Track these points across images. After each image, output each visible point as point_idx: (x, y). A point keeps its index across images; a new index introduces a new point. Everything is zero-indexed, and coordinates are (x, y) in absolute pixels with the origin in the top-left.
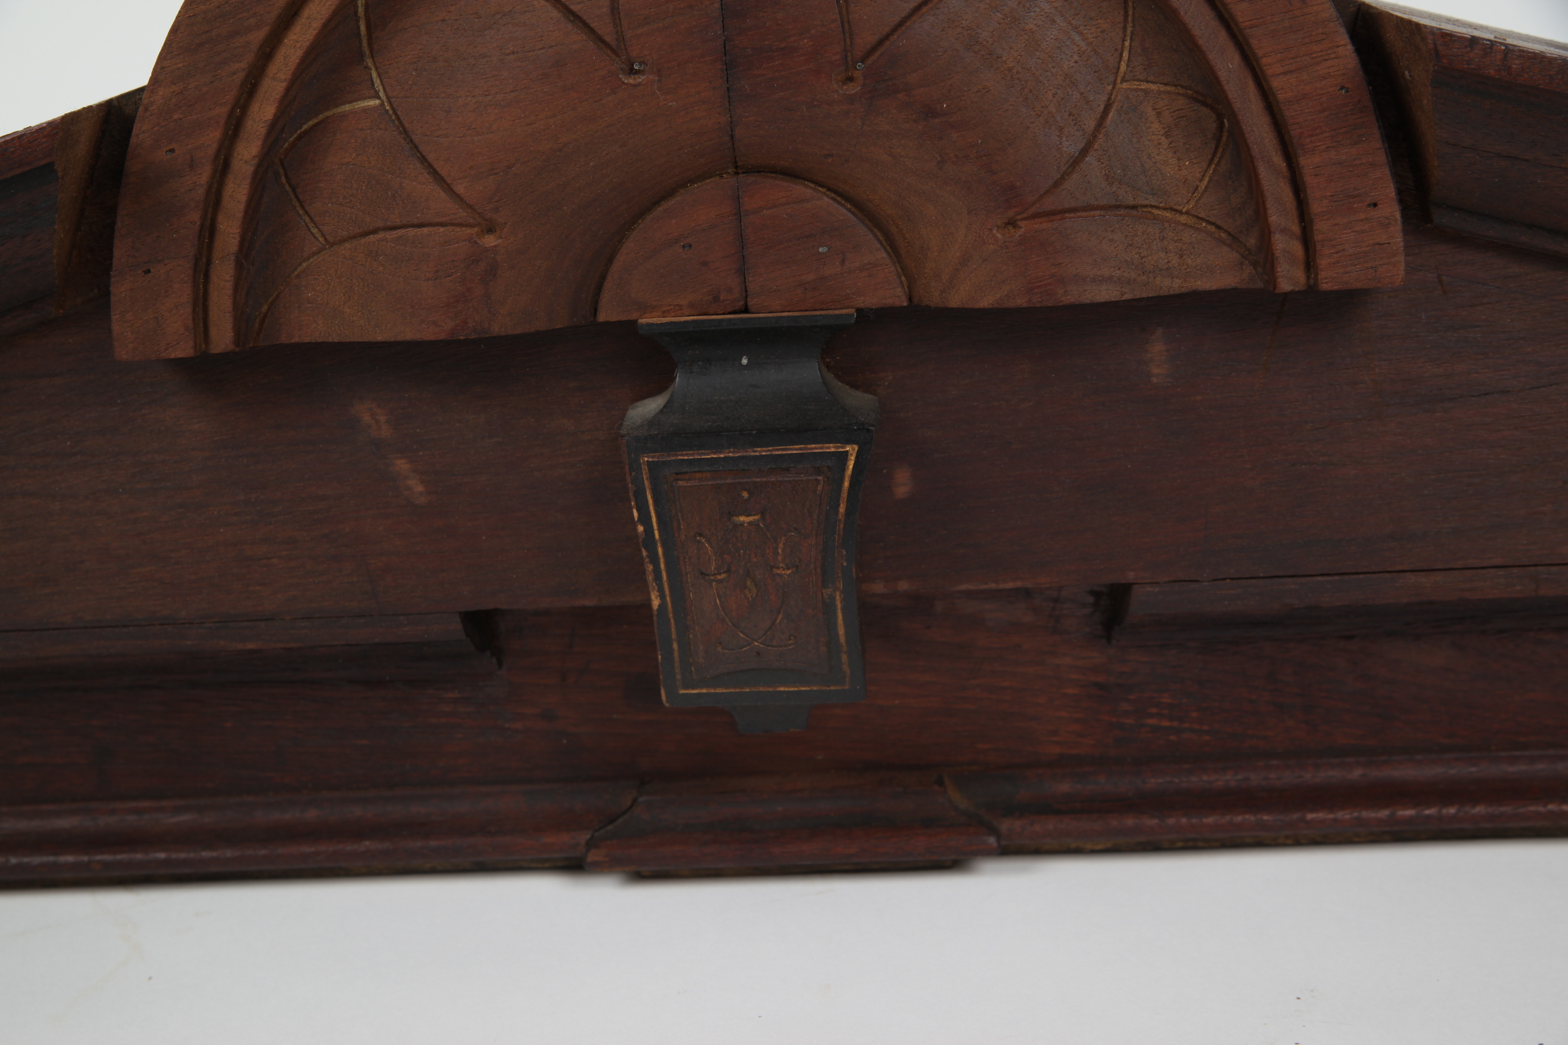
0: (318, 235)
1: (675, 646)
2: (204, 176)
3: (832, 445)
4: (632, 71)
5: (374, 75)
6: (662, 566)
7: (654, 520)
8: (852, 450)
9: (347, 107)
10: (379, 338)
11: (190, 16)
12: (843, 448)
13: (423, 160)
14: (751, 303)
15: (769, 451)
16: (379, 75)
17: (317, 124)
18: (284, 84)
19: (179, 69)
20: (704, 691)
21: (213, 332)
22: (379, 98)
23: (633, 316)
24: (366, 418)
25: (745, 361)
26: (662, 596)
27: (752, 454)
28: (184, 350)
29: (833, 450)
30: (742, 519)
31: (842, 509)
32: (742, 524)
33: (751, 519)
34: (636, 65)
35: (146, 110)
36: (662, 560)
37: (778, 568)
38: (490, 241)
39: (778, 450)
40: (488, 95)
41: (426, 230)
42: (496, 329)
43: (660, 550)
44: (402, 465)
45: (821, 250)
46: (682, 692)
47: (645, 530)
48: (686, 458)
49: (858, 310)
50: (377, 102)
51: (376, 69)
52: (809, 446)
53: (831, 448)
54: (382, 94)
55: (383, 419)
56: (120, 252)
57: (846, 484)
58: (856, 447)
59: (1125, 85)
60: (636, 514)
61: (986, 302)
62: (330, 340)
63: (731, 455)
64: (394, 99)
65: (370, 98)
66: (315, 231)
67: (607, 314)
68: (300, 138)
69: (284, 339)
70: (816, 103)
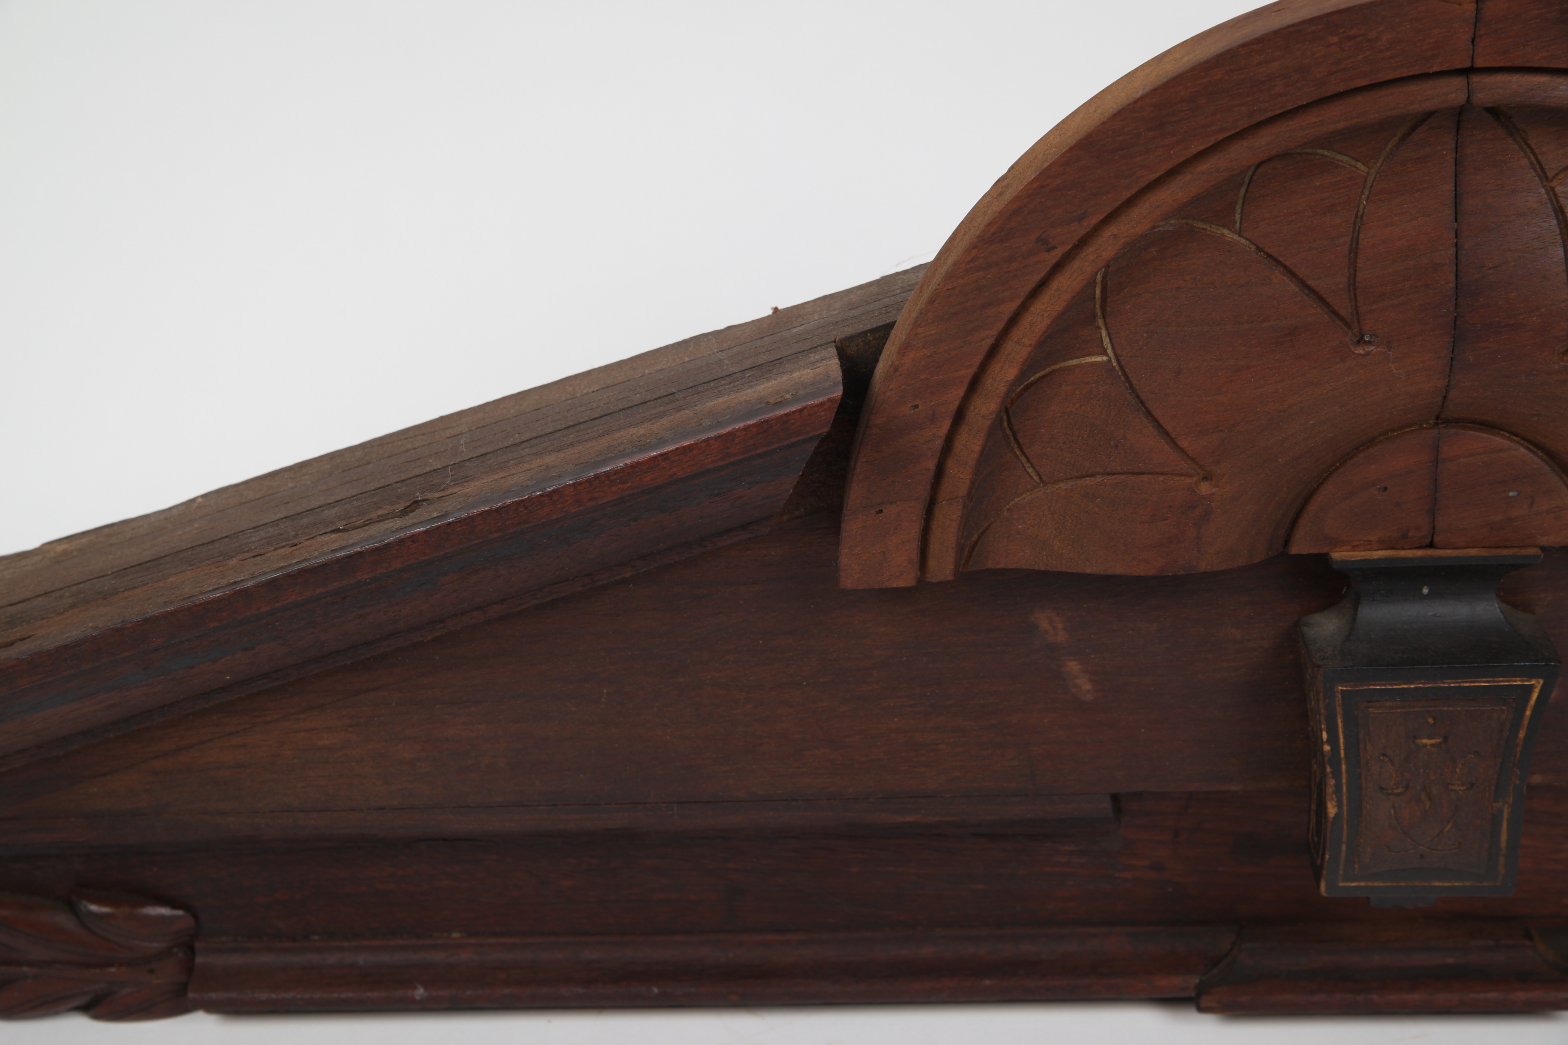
0: (1033, 474)
1: (1344, 848)
2: (944, 429)
3: (1518, 679)
4: (1360, 341)
5: (1104, 333)
6: (1344, 781)
7: (1342, 740)
8: (1537, 684)
9: (1074, 362)
10: (1088, 571)
11: (948, 289)
12: (1528, 681)
13: (1149, 413)
14: (1437, 539)
15: (1457, 683)
16: (1109, 335)
17: (1044, 377)
19: (932, 335)
20: (1363, 884)
21: (932, 563)
22: (1106, 354)
23: (1324, 550)
24: (1044, 625)
25: (1425, 591)
26: (1339, 805)
27: (1442, 685)
28: (907, 580)
29: (1519, 683)
30: (1425, 741)
31: (1522, 735)
32: (1425, 745)
33: (1433, 741)
34: (1367, 337)
35: (896, 371)
36: (1344, 776)
37: (1454, 785)
38: (1205, 488)
39: (1466, 682)
40: (1220, 360)
41: (1145, 478)
42: (1203, 567)
43: (1344, 767)
44: (1073, 666)
45: (1511, 494)
46: (1342, 884)
47: (1332, 749)
48: (1378, 687)
49: (1543, 549)
50: (1105, 358)
51: (1107, 329)
52: (1496, 679)
53: (1518, 681)
54: (1110, 351)
55: (1060, 626)
56: (855, 494)
57: (1528, 713)
58: (1541, 681)
60: (1325, 735)
62: (1036, 568)
63: (1421, 685)
64: (1122, 358)
65: (1099, 354)
66: (1030, 470)
67: (1300, 547)
68: (1026, 388)
69: (990, 565)
70: (1535, 372)
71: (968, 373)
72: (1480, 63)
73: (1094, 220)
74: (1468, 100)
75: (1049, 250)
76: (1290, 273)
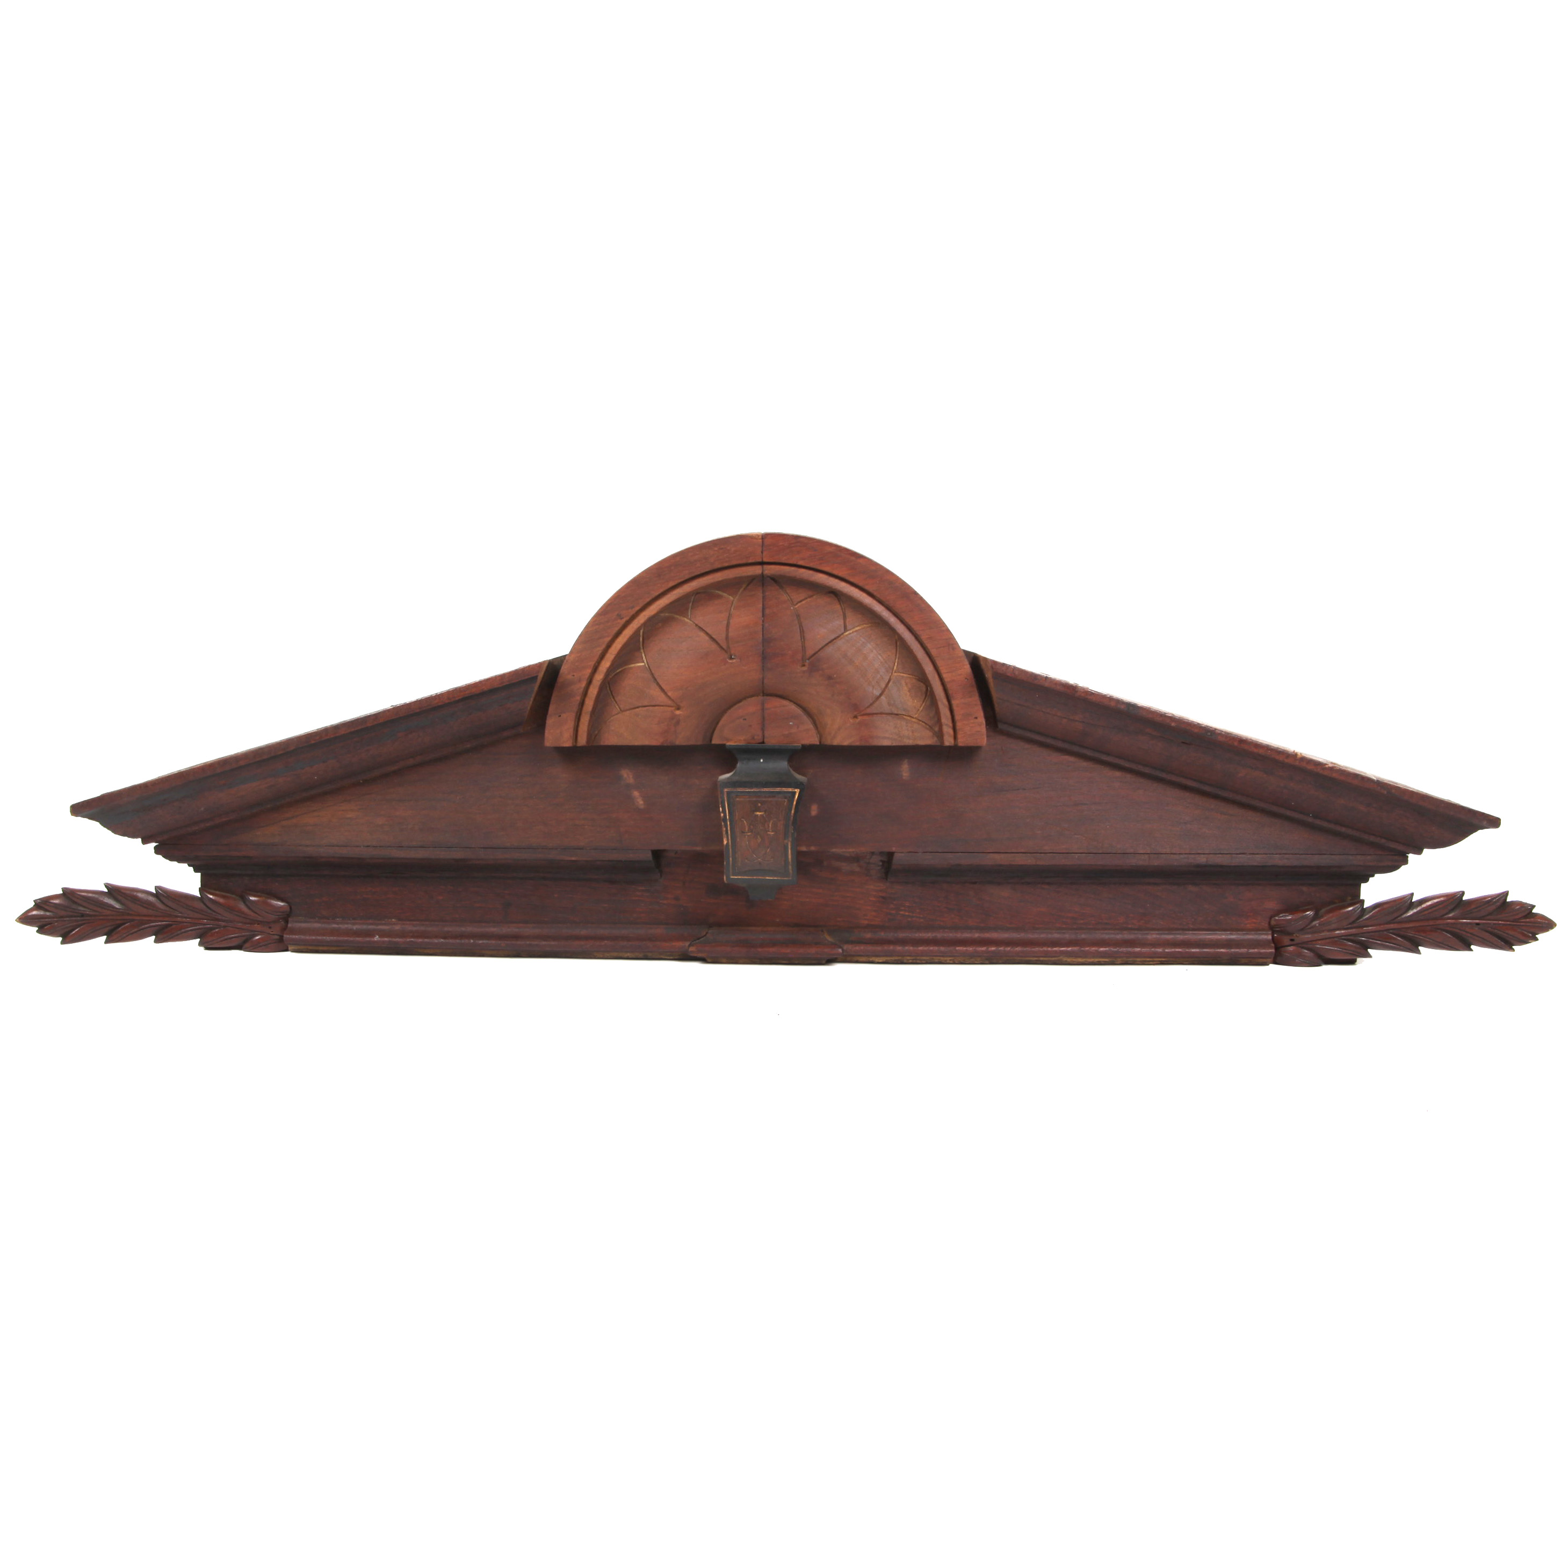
0: (618, 708)
1: (731, 859)
2: (584, 684)
4: (731, 658)
5: (643, 655)
6: (729, 829)
7: (727, 812)
8: (797, 791)
9: (633, 665)
10: (636, 744)
12: (794, 790)
13: (658, 684)
14: (765, 740)
15: (769, 790)
16: (645, 656)
17: (622, 671)
18: (614, 656)
19: (580, 648)
20: (740, 877)
21: (579, 738)
22: (643, 662)
23: (724, 743)
24: (625, 776)
25: (762, 761)
26: (728, 840)
27: (763, 790)
28: (568, 744)
30: (758, 813)
31: (793, 812)
32: (757, 815)
33: (761, 813)
34: (733, 656)
35: (567, 661)
36: (729, 827)
37: (769, 831)
38: (678, 712)
39: (772, 789)
41: (656, 708)
42: (678, 743)
43: (728, 823)
44: (636, 794)
45: (790, 723)
46: (732, 877)
47: (724, 815)
48: (740, 792)
49: (802, 745)
50: (643, 664)
51: (644, 653)
52: (782, 789)
53: (790, 790)
54: (645, 661)
55: (631, 776)
56: (552, 708)
57: (795, 803)
58: (799, 790)
59: (896, 674)
60: (721, 809)
61: (846, 743)
63: (755, 790)
64: (649, 663)
65: (641, 662)
66: (617, 707)
67: (716, 741)
68: (616, 674)
69: (602, 744)
70: (792, 673)
71: (592, 663)
72: (765, 560)
73: (637, 608)
74: (762, 573)
75: (622, 619)
76: (707, 634)
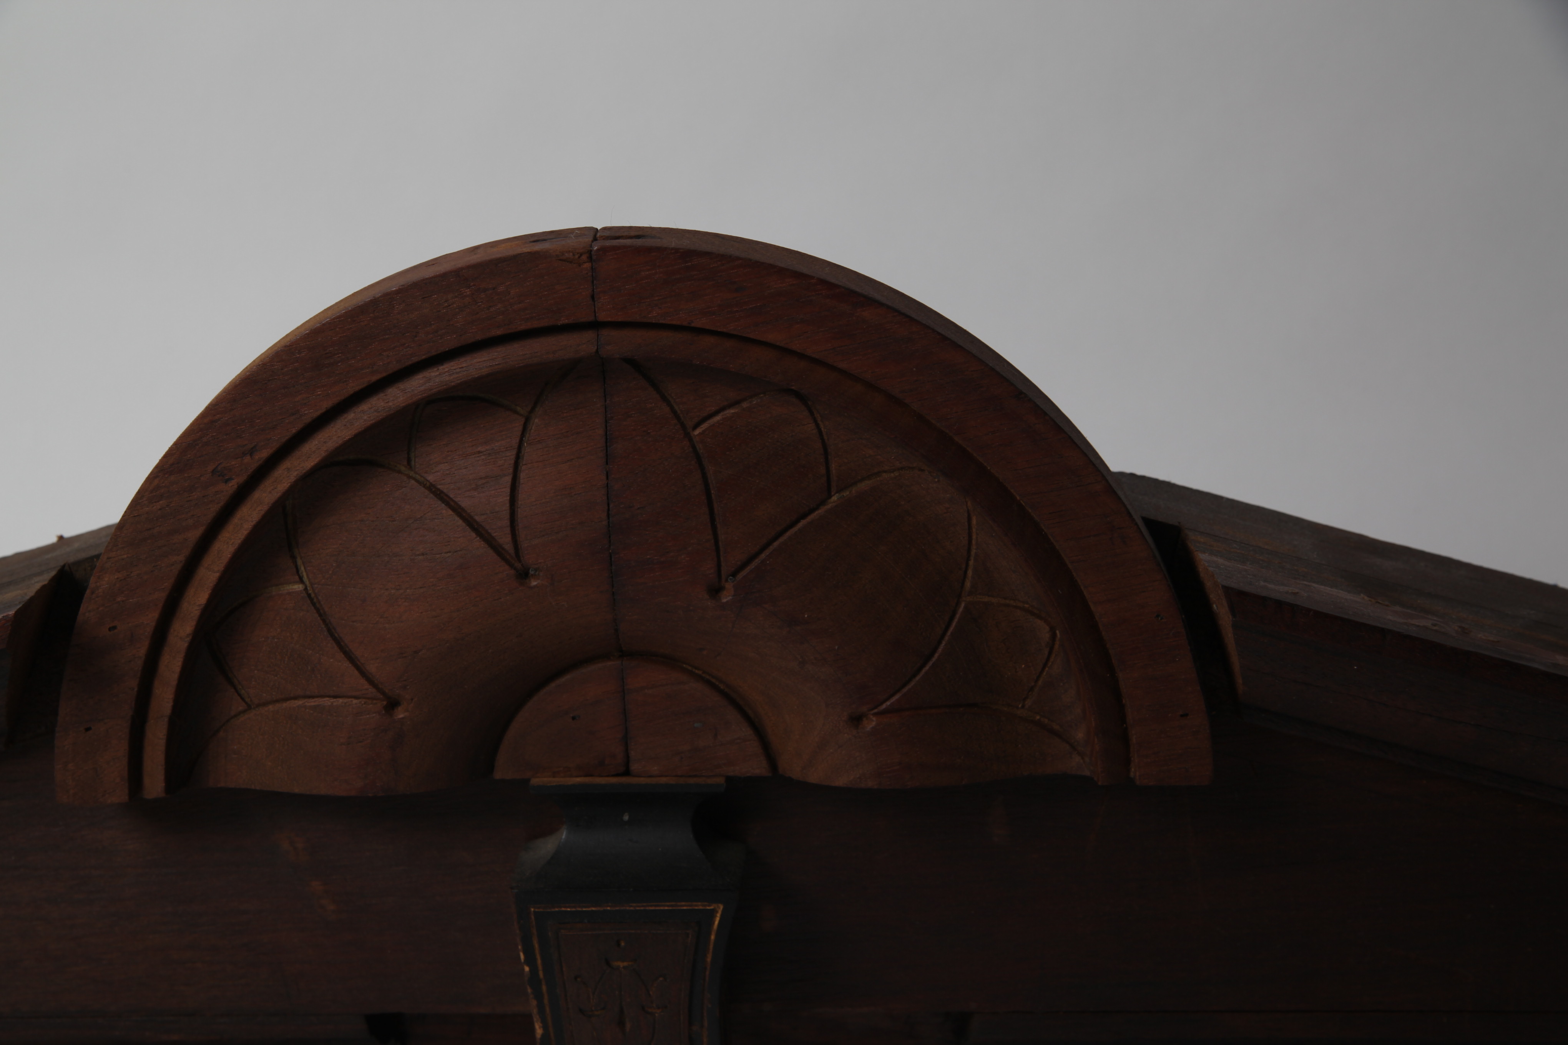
0: (242, 700)
2: (142, 650)
3: (699, 903)
4: (528, 574)
5: (301, 564)
6: (546, 1002)
7: (539, 961)
8: (718, 909)
9: (275, 590)
10: (296, 790)
11: (135, 516)
12: (709, 906)
13: (341, 640)
14: (634, 767)
15: (643, 906)
17: (246, 603)
18: (217, 575)
19: (123, 559)
21: (147, 781)
22: (303, 583)
23: (524, 776)
24: (285, 845)
25: (626, 818)
26: (545, 1027)
27: (628, 908)
28: (120, 796)
29: (701, 908)
30: (618, 964)
32: (618, 968)
33: (625, 964)
34: (532, 570)
35: (93, 593)
36: (546, 997)
37: (649, 1007)
38: (395, 715)
39: (651, 906)
40: (400, 589)
42: (403, 789)
43: (544, 988)
44: (316, 886)
45: (696, 725)
47: (530, 970)
48: (569, 909)
49: (729, 779)
50: (301, 588)
51: (304, 557)
52: (679, 904)
53: (699, 906)
54: (305, 579)
55: (300, 846)
56: (65, 712)
57: (713, 937)
58: (721, 907)
59: (969, 596)
60: (522, 956)
61: (841, 781)
62: (253, 787)
63: (609, 908)
64: (316, 586)
65: (295, 583)
66: (239, 696)
67: (504, 772)
68: (231, 613)
70: (691, 608)
71: (160, 596)
72: (602, 317)
73: (264, 454)
74: (597, 351)
75: (226, 481)
76: (458, 510)
